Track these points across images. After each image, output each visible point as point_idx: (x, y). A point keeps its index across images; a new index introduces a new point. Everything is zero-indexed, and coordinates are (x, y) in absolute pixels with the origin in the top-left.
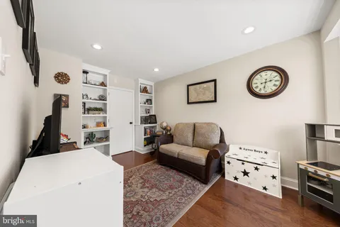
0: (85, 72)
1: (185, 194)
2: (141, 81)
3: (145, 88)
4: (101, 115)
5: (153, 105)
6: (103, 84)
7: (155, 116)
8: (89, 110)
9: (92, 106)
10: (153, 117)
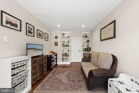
0: (63, 34)
1: (73, 87)
2: (83, 33)
3: (86, 35)
4: (68, 48)
5: (90, 43)
6: (69, 37)
7: (90, 48)
8: (65, 46)
9: (66, 45)
10: (89, 49)
